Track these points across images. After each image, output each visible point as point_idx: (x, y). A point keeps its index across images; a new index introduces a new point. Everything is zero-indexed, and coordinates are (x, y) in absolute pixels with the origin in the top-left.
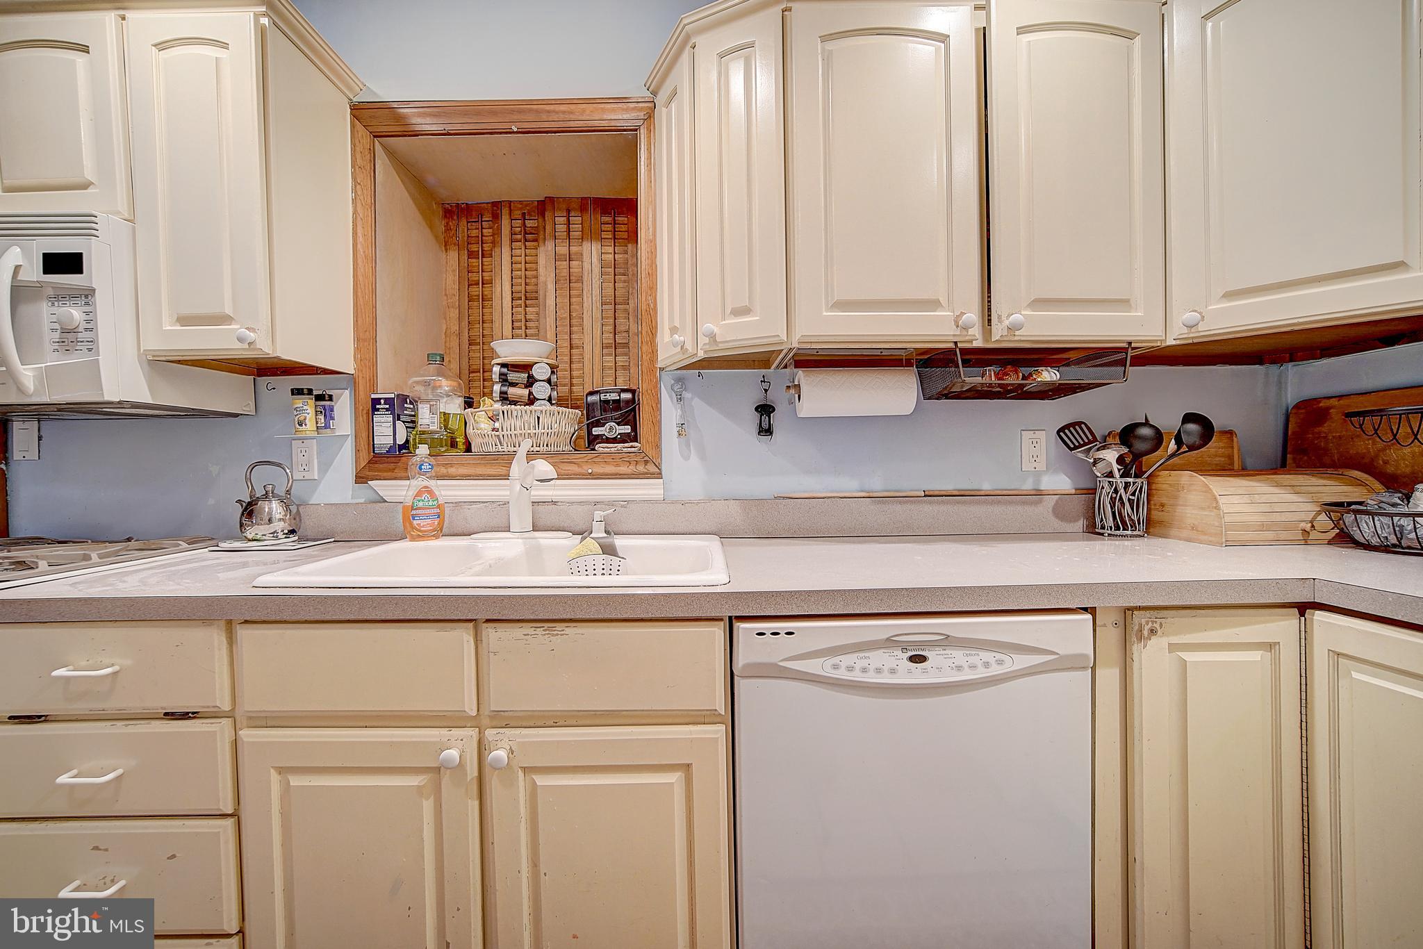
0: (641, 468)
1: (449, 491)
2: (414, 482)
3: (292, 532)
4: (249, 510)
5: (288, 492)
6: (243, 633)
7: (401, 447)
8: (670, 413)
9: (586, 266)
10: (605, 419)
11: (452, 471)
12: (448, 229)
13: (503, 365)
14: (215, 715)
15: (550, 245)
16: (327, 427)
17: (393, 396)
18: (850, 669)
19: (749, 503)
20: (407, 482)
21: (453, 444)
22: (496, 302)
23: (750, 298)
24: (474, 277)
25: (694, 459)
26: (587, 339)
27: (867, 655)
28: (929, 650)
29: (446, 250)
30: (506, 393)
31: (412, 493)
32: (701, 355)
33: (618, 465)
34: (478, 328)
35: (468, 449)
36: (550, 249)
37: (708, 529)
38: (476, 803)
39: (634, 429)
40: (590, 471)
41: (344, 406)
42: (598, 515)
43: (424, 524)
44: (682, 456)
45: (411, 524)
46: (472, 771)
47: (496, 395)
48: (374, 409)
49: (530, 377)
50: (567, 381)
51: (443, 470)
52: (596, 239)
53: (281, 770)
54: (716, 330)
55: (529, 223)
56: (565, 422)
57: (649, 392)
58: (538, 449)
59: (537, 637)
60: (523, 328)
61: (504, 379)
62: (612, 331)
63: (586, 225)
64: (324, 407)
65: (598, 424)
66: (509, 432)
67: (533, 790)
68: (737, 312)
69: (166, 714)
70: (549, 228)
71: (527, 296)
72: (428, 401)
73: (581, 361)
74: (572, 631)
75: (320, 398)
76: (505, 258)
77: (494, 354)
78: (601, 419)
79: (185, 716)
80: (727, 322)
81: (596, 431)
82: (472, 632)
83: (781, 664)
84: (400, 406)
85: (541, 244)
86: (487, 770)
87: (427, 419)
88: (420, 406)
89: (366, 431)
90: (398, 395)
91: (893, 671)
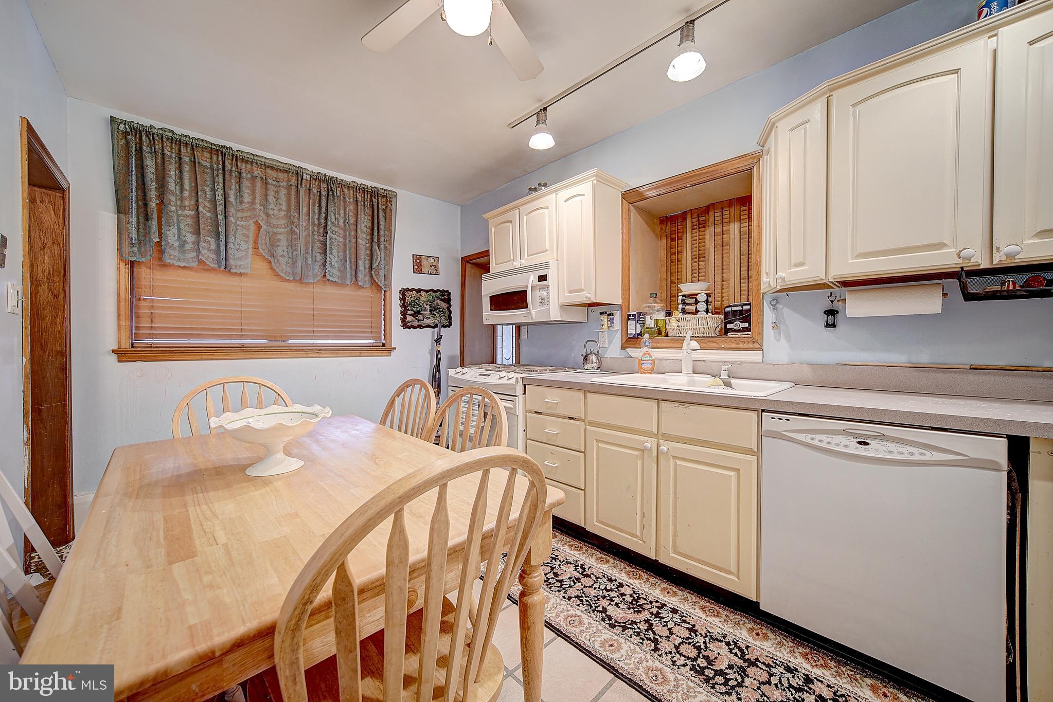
0: (751, 345)
1: (657, 354)
2: (642, 349)
3: (599, 368)
4: (586, 358)
5: (598, 352)
6: (589, 395)
7: (638, 335)
8: (768, 316)
9: (732, 236)
10: (734, 320)
11: (659, 345)
12: (662, 229)
13: (683, 296)
14: (580, 420)
15: (712, 228)
16: (611, 326)
17: (635, 313)
18: (821, 441)
19: (813, 365)
20: (640, 349)
21: (660, 333)
22: (684, 262)
23: (804, 257)
24: (673, 250)
25: (783, 340)
26: (732, 276)
27: (831, 436)
28: (871, 440)
29: (661, 239)
30: (684, 309)
31: (641, 354)
32: (779, 288)
33: (738, 344)
34: (675, 275)
35: (667, 335)
36: (711, 230)
37: (789, 380)
38: (656, 466)
39: (750, 325)
40: (723, 346)
41: (617, 317)
42: (724, 367)
43: (646, 367)
44: (776, 340)
45: (641, 367)
46: (655, 454)
47: (680, 310)
48: (629, 319)
49: (696, 300)
50: (720, 299)
51: (655, 345)
52: (738, 221)
53: (597, 441)
54: (784, 275)
55: (701, 219)
56: (713, 322)
57: (756, 305)
58: (698, 335)
59: (680, 408)
60: (697, 276)
61: (684, 303)
62: (747, 269)
63: (732, 214)
64: (610, 318)
65: (731, 322)
66: (684, 328)
67: (676, 465)
68: (797, 265)
69: (569, 417)
70: (711, 220)
71: (700, 256)
72: (649, 314)
73: (728, 287)
74: (692, 407)
75: (609, 315)
76: (688, 239)
77: (679, 290)
78: (732, 320)
79: (572, 419)
80: (791, 270)
81: (729, 326)
82: (656, 403)
83: (783, 433)
84: (638, 317)
85: (707, 229)
86: (660, 453)
87: (649, 322)
88: (646, 316)
89: (625, 327)
90: (637, 313)
91: (846, 446)
